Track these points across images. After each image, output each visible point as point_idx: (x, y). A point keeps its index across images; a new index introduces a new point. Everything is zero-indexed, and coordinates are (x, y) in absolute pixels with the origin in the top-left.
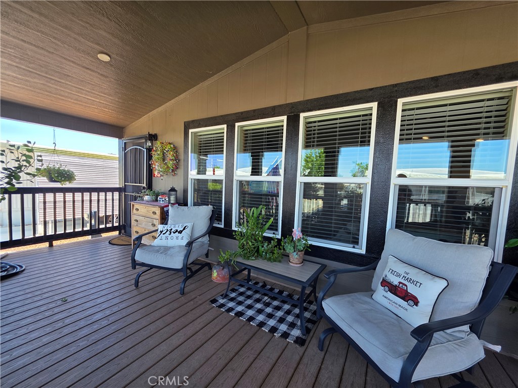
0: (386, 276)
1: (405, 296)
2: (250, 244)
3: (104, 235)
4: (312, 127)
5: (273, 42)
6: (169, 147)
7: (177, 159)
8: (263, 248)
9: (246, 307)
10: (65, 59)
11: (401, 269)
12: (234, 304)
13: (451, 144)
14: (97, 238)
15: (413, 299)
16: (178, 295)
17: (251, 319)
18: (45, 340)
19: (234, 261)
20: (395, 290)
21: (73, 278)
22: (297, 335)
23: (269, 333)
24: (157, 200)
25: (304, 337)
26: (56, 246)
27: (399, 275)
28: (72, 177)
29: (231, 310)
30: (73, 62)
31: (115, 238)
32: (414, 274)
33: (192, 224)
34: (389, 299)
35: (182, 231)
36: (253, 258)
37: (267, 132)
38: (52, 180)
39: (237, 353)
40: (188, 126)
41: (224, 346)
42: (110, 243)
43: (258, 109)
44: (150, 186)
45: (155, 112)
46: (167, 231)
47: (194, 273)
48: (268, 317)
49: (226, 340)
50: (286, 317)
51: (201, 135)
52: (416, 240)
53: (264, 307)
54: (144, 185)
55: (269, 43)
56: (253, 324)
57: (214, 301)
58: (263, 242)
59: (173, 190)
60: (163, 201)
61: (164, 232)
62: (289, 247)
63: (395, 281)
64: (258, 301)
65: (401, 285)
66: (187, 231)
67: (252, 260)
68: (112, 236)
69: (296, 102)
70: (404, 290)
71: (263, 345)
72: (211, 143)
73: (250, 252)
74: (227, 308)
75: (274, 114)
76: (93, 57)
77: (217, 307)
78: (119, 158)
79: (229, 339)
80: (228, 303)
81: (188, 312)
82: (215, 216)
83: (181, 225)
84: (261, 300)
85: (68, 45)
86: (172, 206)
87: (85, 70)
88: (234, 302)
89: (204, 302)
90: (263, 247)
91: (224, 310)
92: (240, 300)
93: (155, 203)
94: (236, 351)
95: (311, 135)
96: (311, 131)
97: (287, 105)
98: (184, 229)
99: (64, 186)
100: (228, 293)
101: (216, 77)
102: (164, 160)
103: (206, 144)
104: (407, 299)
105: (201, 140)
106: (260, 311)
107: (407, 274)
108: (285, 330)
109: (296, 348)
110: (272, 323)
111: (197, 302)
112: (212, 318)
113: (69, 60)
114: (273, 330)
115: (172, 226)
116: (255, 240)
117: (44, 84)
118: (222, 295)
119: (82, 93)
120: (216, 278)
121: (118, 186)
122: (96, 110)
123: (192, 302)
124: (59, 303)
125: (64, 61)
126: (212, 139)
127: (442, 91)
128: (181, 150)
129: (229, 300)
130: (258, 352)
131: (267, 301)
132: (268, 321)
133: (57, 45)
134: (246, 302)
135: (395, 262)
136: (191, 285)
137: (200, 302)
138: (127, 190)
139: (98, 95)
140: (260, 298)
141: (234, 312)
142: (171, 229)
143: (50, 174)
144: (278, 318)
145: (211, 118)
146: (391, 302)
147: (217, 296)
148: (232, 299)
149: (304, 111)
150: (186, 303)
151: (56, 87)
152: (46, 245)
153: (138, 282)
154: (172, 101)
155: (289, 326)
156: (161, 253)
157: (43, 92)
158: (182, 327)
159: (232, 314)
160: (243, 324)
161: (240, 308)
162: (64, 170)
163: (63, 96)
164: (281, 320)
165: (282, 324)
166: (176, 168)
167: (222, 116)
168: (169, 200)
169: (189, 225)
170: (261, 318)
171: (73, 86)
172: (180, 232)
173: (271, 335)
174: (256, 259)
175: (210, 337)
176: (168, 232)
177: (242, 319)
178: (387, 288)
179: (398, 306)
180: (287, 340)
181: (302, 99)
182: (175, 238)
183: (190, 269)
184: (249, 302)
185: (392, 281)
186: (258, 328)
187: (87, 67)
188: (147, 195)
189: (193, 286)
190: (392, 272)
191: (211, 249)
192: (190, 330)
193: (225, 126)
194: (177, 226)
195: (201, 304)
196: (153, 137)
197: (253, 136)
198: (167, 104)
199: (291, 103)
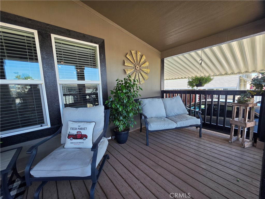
0: (70, 132)
1: (81, 137)
11: (76, 125)
13: (76, 67)
15: (85, 136)
20: (75, 137)
27: (76, 129)
32: (82, 125)
34: (74, 143)
52: (78, 110)
63: (74, 132)
65: (78, 133)
70: (80, 134)
104: (82, 138)
107: (80, 126)
127: (73, 38)
135: (72, 123)
146: (75, 144)
178: (71, 138)
179: (79, 143)
185: (73, 133)
190: (72, 129)
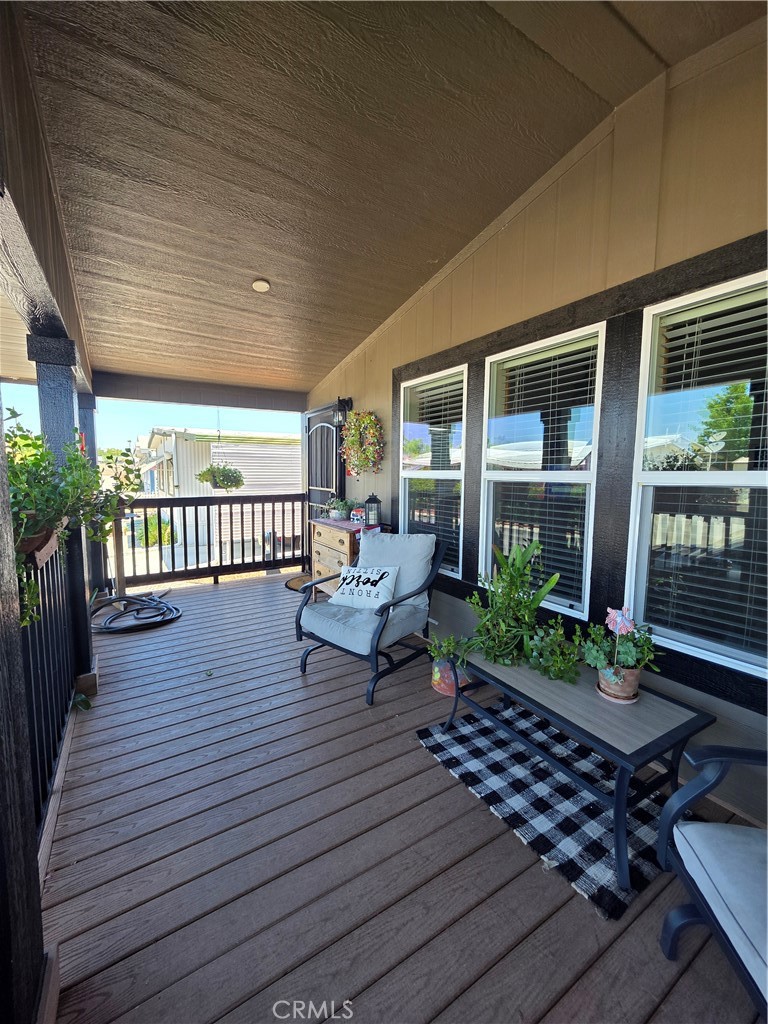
2: (503, 627)
3: (284, 571)
4: (684, 337)
5: (571, 147)
6: (367, 421)
7: (381, 441)
8: (531, 643)
9: (489, 767)
10: (215, 303)
12: (465, 751)
14: (274, 575)
16: (362, 703)
17: (494, 798)
18: (175, 732)
19: (463, 660)
21: (228, 639)
22: (603, 882)
23: (529, 849)
24: (349, 518)
25: (622, 896)
26: (222, 583)
28: (239, 481)
29: (453, 763)
30: (224, 305)
31: (296, 578)
33: (397, 568)
35: (377, 582)
36: (507, 662)
37: (561, 365)
38: (216, 485)
39: (444, 871)
40: (398, 376)
41: (422, 843)
42: (286, 586)
43: (535, 318)
44: (342, 493)
45: (348, 358)
46: (353, 579)
47: (394, 667)
48: (536, 808)
49: (429, 830)
50: (583, 823)
51: (423, 391)
53: (531, 779)
54: (333, 491)
55: (563, 155)
56: (496, 813)
57: (424, 734)
58: (534, 628)
59: (373, 500)
60: (358, 520)
61: (347, 581)
62: (594, 652)
64: (519, 758)
66: (387, 582)
67: (505, 665)
68: (293, 574)
69: (633, 282)
71: (508, 875)
72: (441, 405)
73: (500, 647)
74: (448, 756)
75: (574, 322)
76: (247, 290)
77: (427, 747)
78: (302, 440)
79: (435, 831)
80: (452, 745)
81: (372, 745)
82: (444, 553)
83: (376, 569)
84: (528, 759)
85: (214, 282)
86: (365, 533)
87: (240, 312)
88: (464, 747)
89: (405, 731)
90: (532, 638)
91: (439, 760)
92: (479, 745)
93: (346, 524)
94: (443, 864)
95: (680, 357)
96: (682, 347)
97: (608, 293)
98: (381, 578)
99: (230, 495)
100: (457, 723)
101: (448, 268)
102: (361, 445)
103: (432, 407)
105: (422, 401)
106: (518, 786)
108: (571, 856)
109: (594, 916)
110: (542, 824)
111: (392, 727)
112: (414, 770)
113: (220, 304)
114: (542, 844)
115: (363, 570)
116: (517, 619)
117: (199, 347)
118: (442, 725)
119: (243, 350)
120: (439, 684)
121: (300, 492)
122: (265, 372)
123: (383, 725)
124: (203, 676)
125: (214, 306)
126: (443, 396)
128: (388, 425)
129: (455, 739)
130: (493, 886)
131: (541, 765)
132: (532, 818)
133: (201, 285)
134: (491, 755)
136: (388, 688)
137: (398, 729)
138: (312, 498)
139: (264, 347)
140: (527, 754)
141: (460, 770)
142: (360, 577)
143: (214, 477)
144: (560, 819)
145: (439, 354)
147: (434, 723)
148: (462, 740)
149: (654, 301)
150: (372, 725)
151: (211, 347)
152: (210, 580)
153: (305, 665)
154: (374, 334)
155: (587, 849)
156: (338, 620)
157: (199, 358)
158: (354, 772)
159: (455, 773)
160: (472, 805)
161: (474, 765)
162: (230, 470)
163: (222, 359)
164: (568, 827)
165: (569, 839)
166: (380, 457)
167: (458, 347)
168: (367, 519)
169: (392, 571)
170: (517, 803)
171: (230, 342)
172: (374, 583)
173: (534, 855)
174: (513, 664)
175: (398, 810)
176: (355, 582)
177: (473, 791)
180: (573, 885)
181: (648, 269)
182: (365, 593)
183: (387, 656)
184: (498, 755)
186: (505, 826)
187: (242, 307)
188: (334, 508)
189: (393, 691)
191: (433, 622)
192: (367, 783)
193: (464, 367)
194: (369, 571)
195: (399, 734)
196: (345, 405)
197: (527, 381)
198: (367, 340)
199: (619, 286)
